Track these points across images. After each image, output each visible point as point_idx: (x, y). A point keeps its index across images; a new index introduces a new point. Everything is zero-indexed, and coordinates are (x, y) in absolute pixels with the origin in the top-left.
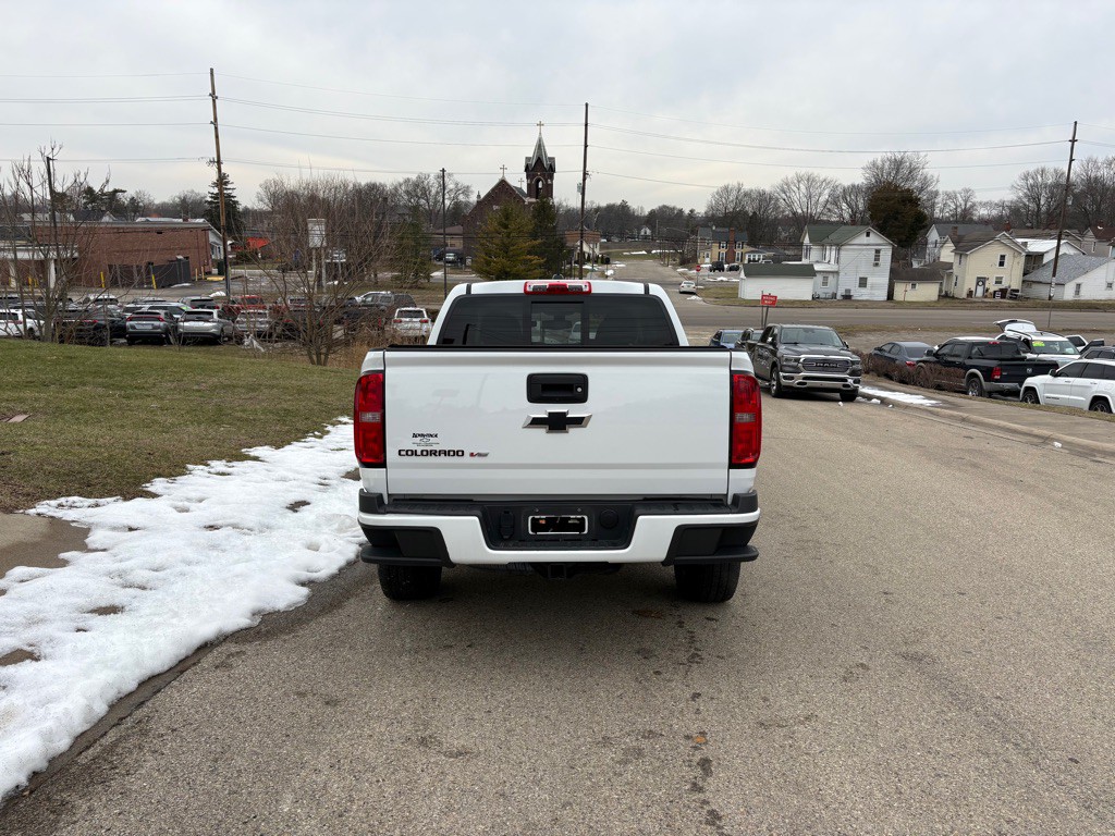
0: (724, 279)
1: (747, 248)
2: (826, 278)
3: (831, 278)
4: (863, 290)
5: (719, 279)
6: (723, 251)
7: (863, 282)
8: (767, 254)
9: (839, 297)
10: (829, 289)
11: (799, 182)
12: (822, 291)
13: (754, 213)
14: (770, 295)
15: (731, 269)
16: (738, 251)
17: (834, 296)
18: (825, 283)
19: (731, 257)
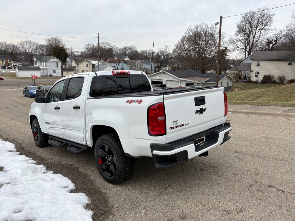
0: (8, 71)
1: (12, 62)
2: (44, 71)
3: (45, 71)
4: (55, 74)
5: (6, 71)
6: (4, 63)
7: (54, 72)
8: (19, 64)
9: (48, 76)
10: (45, 74)
11: (26, 43)
12: (43, 74)
13: (12, 51)
14: (34, 76)
15: (9, 68)
16: (9, 63)
17: (47, 75)
18: (44, 72)
19: (7, 64)
